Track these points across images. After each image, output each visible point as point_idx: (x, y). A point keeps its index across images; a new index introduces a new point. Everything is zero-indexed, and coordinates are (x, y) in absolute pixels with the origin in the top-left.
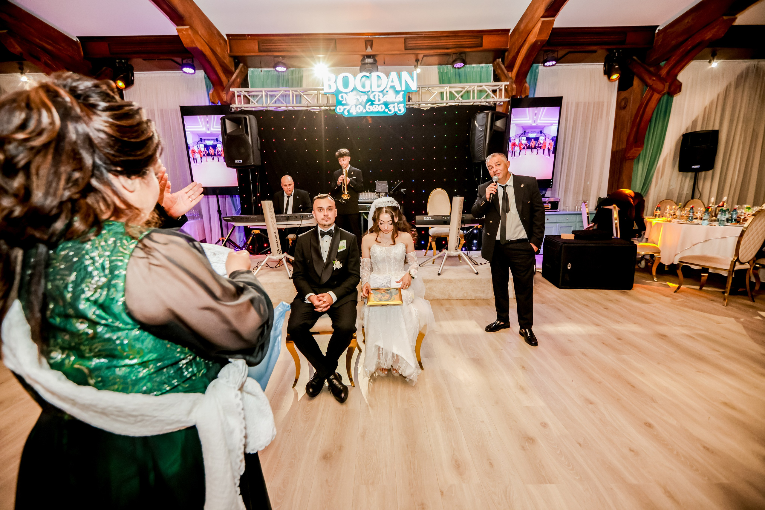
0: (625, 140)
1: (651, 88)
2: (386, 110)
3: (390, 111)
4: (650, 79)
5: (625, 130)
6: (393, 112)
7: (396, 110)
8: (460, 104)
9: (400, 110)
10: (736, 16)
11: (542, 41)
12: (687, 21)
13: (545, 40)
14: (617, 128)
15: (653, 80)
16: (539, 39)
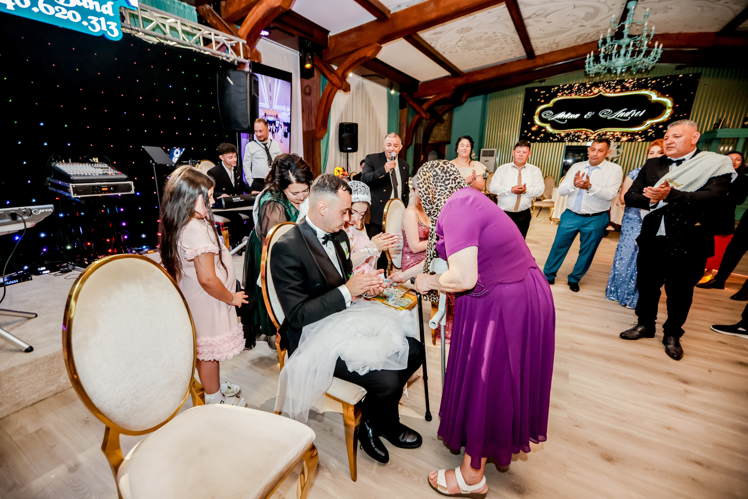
0: (314, 122)
1: (331, 82)
2: (85, 23)
3: (94, 27)
4: (330, 75)
5: (313, 114)
6: (98, 29)
7: (104, 28)
8: (197, 50)
9: (112, 32)
10: (382, 45)
11: (283, 8)
12: (352, 36)
13: (286, 9)
14: (305, 111)
15: (333, 77)
16: (282, 5)
